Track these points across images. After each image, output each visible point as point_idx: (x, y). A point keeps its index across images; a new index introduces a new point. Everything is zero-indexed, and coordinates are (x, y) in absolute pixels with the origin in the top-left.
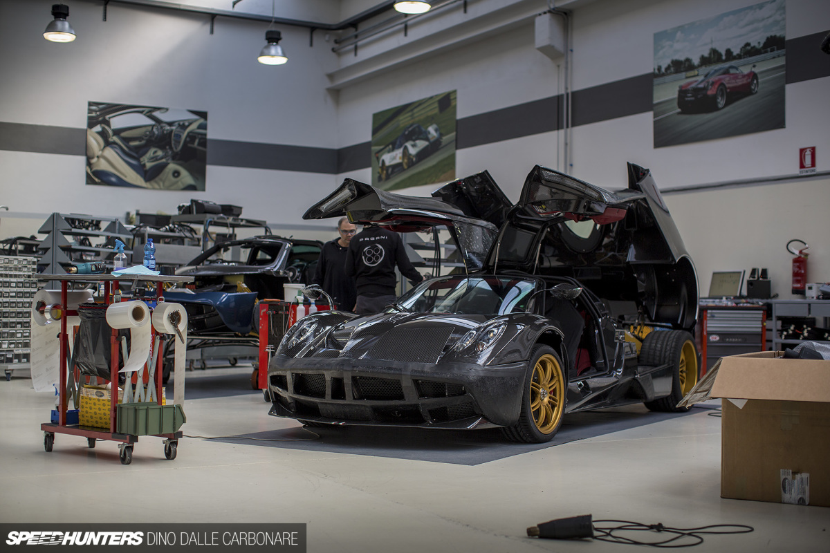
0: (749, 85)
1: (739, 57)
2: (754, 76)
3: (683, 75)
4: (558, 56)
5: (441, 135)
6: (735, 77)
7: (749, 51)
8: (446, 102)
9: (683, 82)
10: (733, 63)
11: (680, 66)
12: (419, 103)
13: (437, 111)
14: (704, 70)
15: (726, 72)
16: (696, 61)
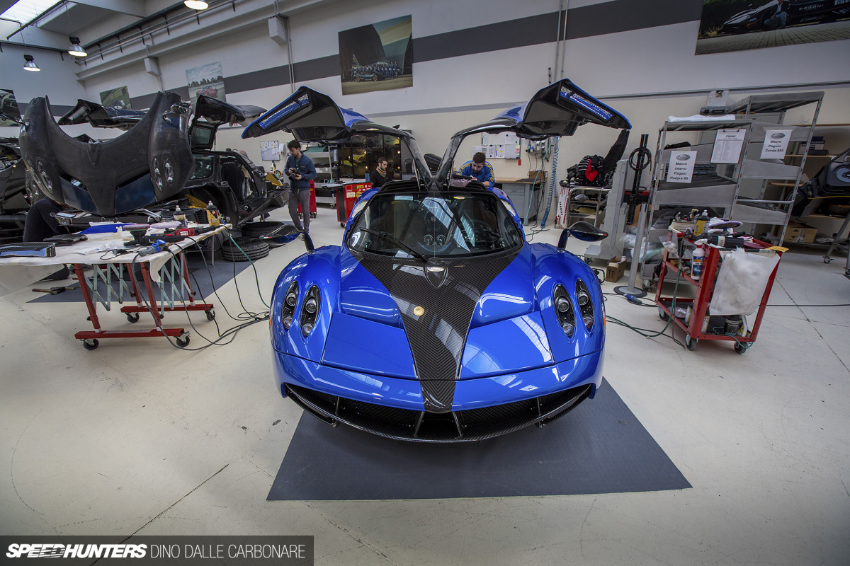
0: (215, 93)
1: (211, 83)
2: (216, 90)
3: (197, 88)
4: (158, 76)
5: (126, 104)
6: (211, 90)
7: (214, 81)
8: (124, 90)
9: (197, 91)
10: (210, 85)
11: (195, 84)
12: (115, 90)
13: (122, 94)
14: (202, 87)
15: (209, 88)
16: (199, 83)
